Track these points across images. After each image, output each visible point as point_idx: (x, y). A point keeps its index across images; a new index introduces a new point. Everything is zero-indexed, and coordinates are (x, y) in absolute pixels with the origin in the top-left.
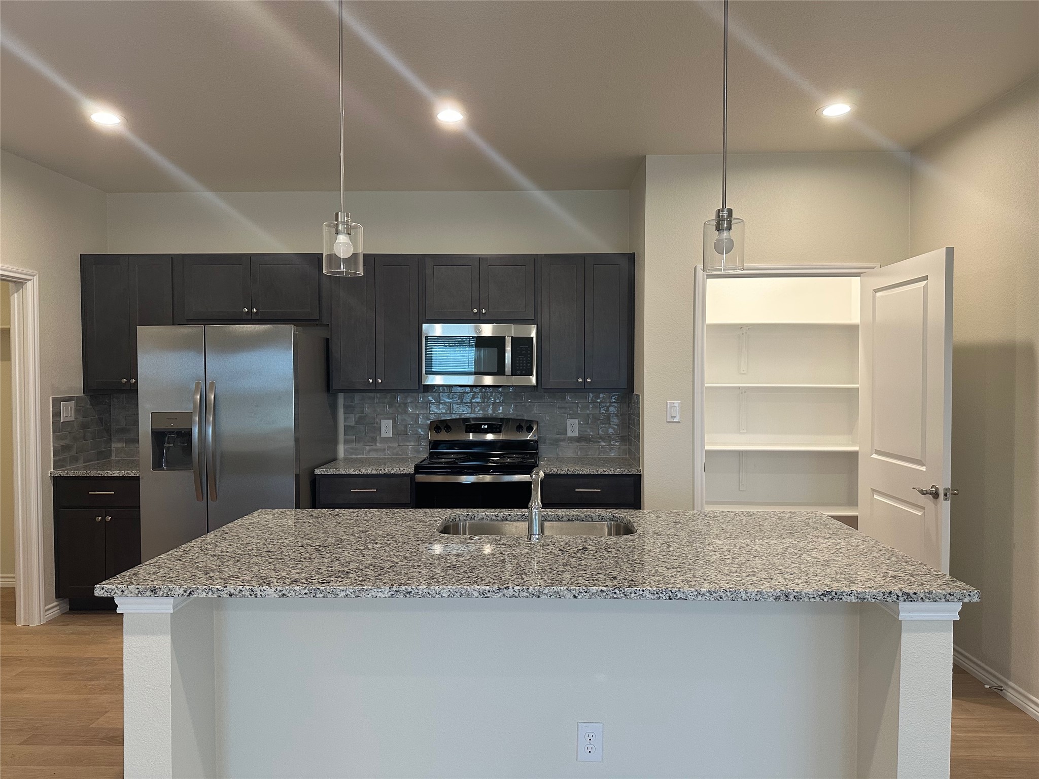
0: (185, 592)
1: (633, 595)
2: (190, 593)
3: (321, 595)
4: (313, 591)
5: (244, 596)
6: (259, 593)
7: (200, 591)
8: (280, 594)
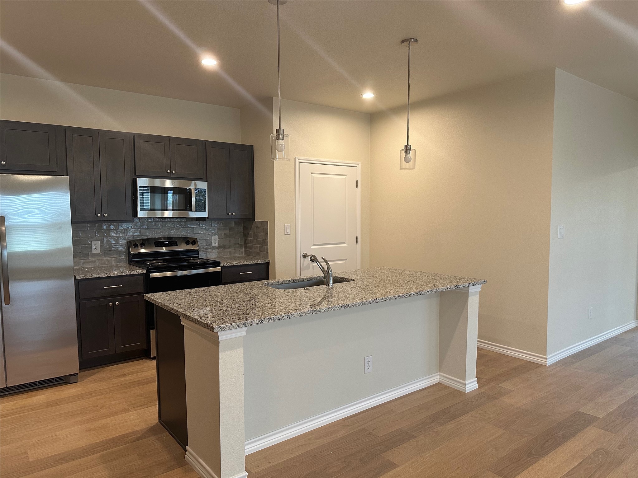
0: (259, 321)
2: (261, 322)
4: (312, 312)
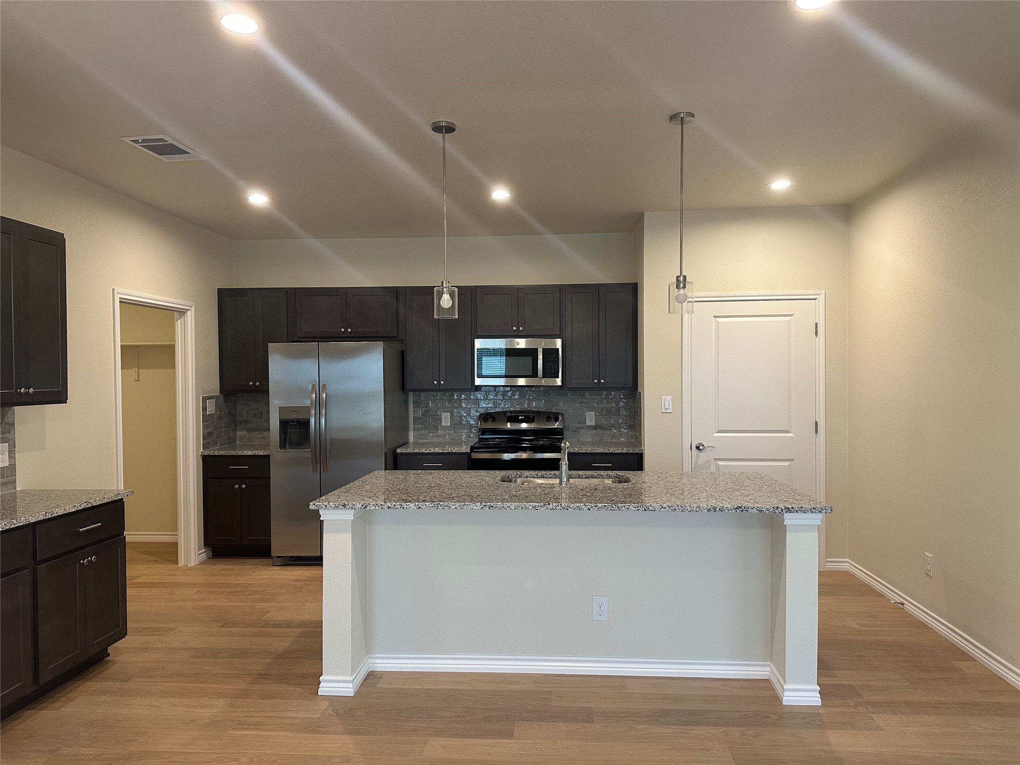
0: (362, 506)
1: (623, 508)
2: (365, 507)
3: (441, 508)
5: (396, 508)
6: (405, 506)
7: (371, 506)
8: (418, 507)
